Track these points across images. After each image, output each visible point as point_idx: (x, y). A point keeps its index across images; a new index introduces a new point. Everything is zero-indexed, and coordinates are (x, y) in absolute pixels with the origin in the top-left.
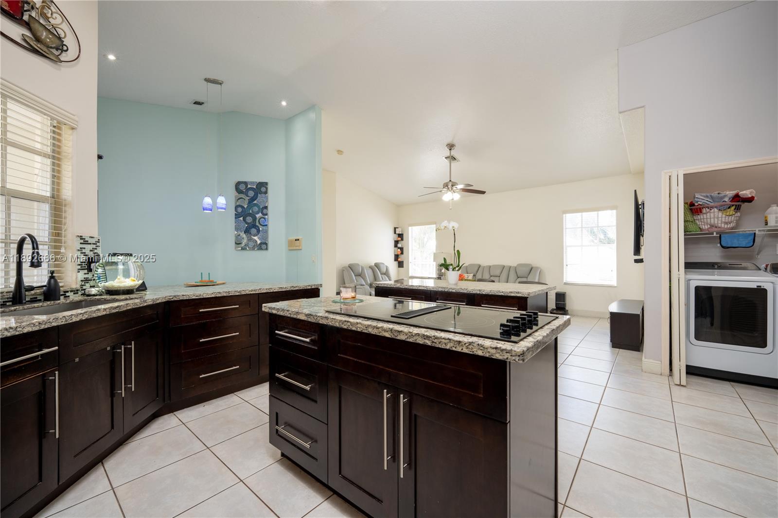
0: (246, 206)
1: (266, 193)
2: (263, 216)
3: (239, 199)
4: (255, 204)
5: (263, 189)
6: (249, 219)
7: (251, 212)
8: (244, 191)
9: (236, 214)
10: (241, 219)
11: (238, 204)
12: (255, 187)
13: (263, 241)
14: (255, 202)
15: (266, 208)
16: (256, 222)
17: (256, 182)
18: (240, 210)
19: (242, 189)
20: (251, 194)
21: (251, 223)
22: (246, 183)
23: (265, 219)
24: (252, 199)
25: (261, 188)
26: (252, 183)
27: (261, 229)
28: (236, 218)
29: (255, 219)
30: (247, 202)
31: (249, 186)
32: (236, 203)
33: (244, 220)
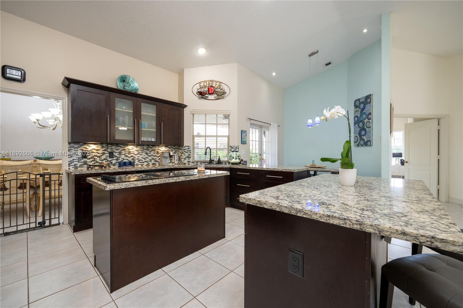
0: (359, 116)
1: (370, 102)
2: (369, 121)
3: (356, 112)
4: (364, 113)
5: (369, 100)
6: (361, 124)
7: (362, 119)
8: (358, 105)
9: (354, 122)
10: (357, 125)
11: (355, 115)
12: (364, 101)
13: (368, 139)
14: (364, 111)
15: (370, 114)
16: (364, 127)
17: (365, 97)
18: (356, 119)
19: (357, 104)
20: (362, 106)
21: (362, 127)
22: (359, 100)
23: (369, 122)
24: (363, 109)
25: (368, 99)
26: (362, 98)
27: (367, 130)
28: (354, 125)
29: (364, 123)
30: (359, 113)
31: (361, 101)
32: (354, 115)
33: (358, 126)
